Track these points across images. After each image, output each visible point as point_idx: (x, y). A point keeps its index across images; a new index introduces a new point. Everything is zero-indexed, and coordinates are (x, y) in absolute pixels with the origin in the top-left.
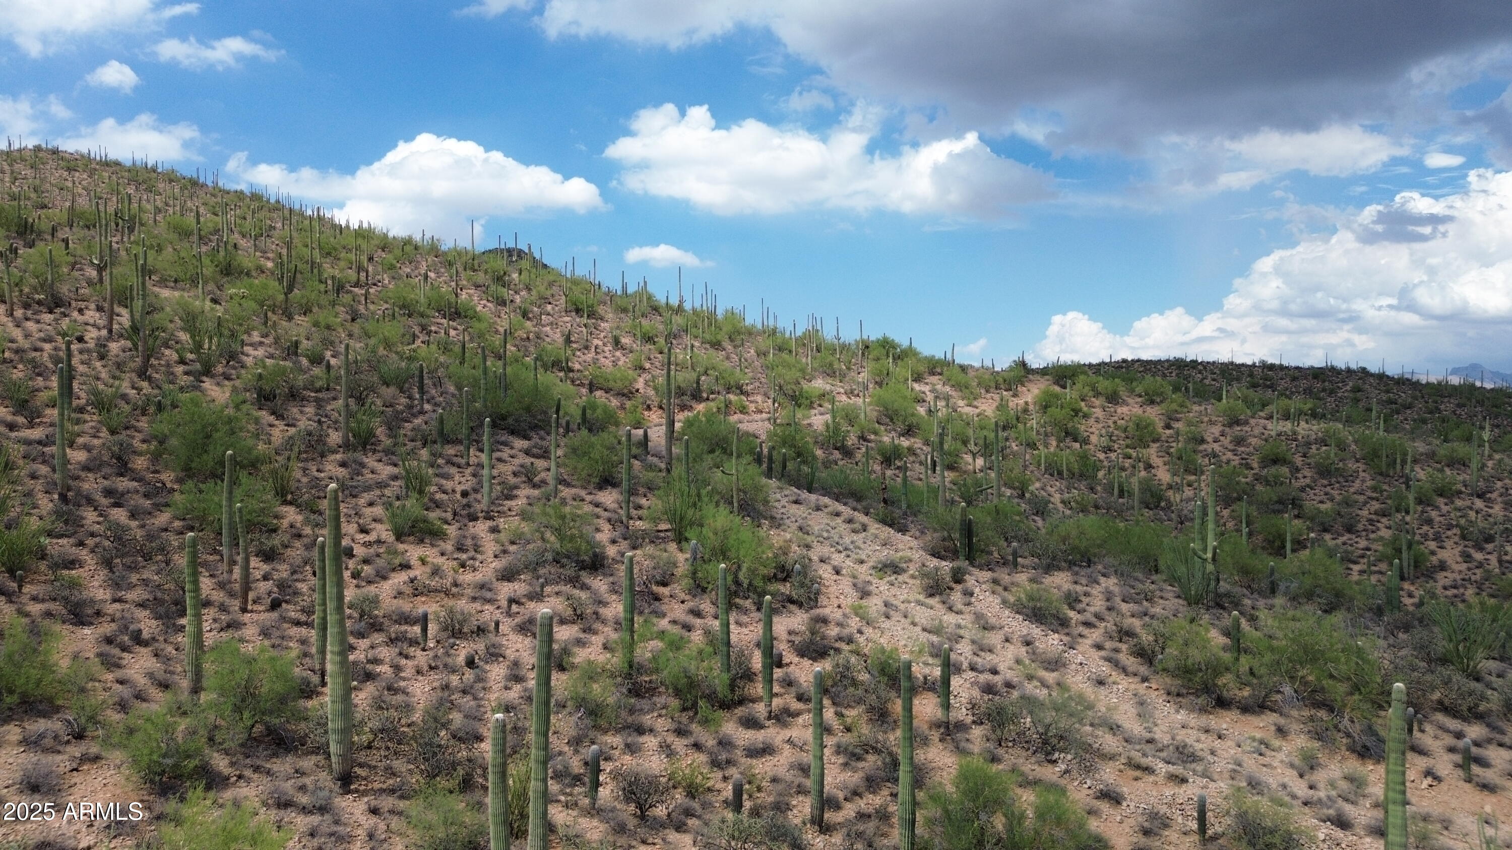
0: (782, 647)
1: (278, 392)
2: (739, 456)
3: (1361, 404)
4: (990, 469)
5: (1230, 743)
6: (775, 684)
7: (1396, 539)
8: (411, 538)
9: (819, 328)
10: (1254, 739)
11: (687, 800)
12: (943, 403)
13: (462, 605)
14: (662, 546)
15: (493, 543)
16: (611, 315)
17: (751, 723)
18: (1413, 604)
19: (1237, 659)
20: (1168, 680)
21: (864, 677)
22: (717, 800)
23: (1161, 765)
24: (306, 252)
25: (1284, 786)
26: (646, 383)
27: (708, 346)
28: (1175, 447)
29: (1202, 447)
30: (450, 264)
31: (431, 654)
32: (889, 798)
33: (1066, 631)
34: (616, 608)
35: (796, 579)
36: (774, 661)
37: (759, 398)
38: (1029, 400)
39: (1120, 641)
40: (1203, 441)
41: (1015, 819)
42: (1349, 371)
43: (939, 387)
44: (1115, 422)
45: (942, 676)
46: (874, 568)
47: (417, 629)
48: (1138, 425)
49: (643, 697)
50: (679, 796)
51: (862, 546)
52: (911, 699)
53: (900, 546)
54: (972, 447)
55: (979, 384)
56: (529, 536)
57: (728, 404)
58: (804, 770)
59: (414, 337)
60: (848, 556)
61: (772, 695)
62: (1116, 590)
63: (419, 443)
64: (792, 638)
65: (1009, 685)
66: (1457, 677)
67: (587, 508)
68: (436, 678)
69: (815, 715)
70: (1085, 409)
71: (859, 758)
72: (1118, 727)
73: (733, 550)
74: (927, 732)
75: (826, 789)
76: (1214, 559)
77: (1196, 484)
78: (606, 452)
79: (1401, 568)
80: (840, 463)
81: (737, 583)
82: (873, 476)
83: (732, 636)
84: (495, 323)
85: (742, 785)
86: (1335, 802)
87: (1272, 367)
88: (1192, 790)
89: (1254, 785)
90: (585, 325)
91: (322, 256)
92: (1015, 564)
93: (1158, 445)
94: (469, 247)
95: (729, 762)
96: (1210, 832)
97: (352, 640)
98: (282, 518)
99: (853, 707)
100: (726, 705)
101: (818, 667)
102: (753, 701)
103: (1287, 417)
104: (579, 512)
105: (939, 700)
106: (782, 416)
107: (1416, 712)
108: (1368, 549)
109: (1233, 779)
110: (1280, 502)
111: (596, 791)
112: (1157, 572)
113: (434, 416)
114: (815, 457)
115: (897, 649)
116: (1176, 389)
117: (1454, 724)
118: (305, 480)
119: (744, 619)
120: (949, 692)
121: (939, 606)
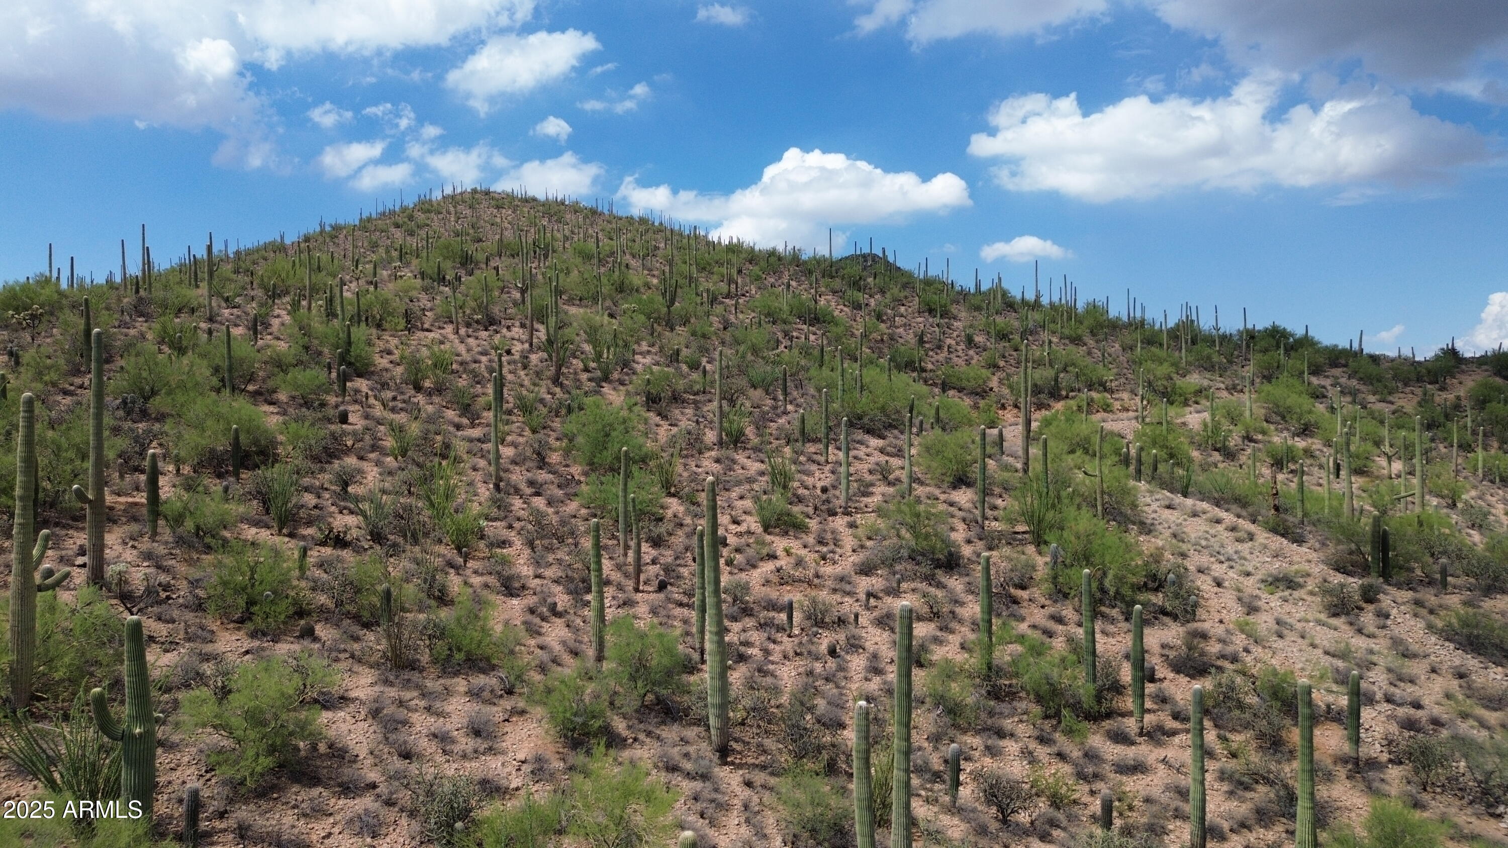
0: (1154, 661)
1: (662, 395)
2: (1103, 457)
4: (1410, 473)
6: (1147, 699)
8: (777, 530)
9: (1194, 318)
11: (1051, 810)
12: (1349, 399)
13: (824, 595)
14: (1020, 548)
15: (851, 538)
16: (964, 314)
17: (1120, 738)
21: (1252, 700)
22: (1084, 815)
24: (685, 268)
26: (1001, 381)
27: (1067, 341)
30: (810, 272)
31: (796, 640)
32: (1284, 835)
34: (973, 609)
35: (1170, 589)
36: (1145, 675)
37: (1125, 396)
38: (1462, 394)
43: (1343, 380)
45: (1350, 706)
46: (1263, 581)
47: (783, 616)
49: (1003, 701)
50: (1043, 805)
51: (1248, 557)
52: (1311, 729)
53: (1296, 558)
54: (1387, 449)
55: (1395, 377)
56: (885, 532)
57: (1090, 402)
58: (1183, 793)
59: (778, 342)
60: (1232, 567)
61: (1144, 711)
63: (783, 442)
64: (1166, 652)
65: (1436, 722)
67: (942, 507)
68: (801, 664)
69: (1194, 735)
71: (1247, 788)
73: (1097, 556)
74: (1331, 767)
75: (1208, 816)
78: (960, 451)
80: (1221, 465)
81: (1103, 590)
82: (1261, 481)
83: (1098, 646)
84: (851, 326)
85: (1111, 801)
90: (938, 325)
91: (698, 271)
92: (1445, 584)
94: (827, 255)
95: (1096, 776)
97: (726, 623)
98: (667, 508)
99: (1240, 732)
100: (1095, 717)
101: (1197, 685)
102: (1123, 715)
104: (933, 511)
105: (1345, 732)
106: (1152, 414)
111: (957, 790)
113: (796, 415)
114: (1191, 460)
115: (1292, 672)
118: (685, 474)
119: (1111, 628)
120: (1359, 726)
121: (1346, 627)
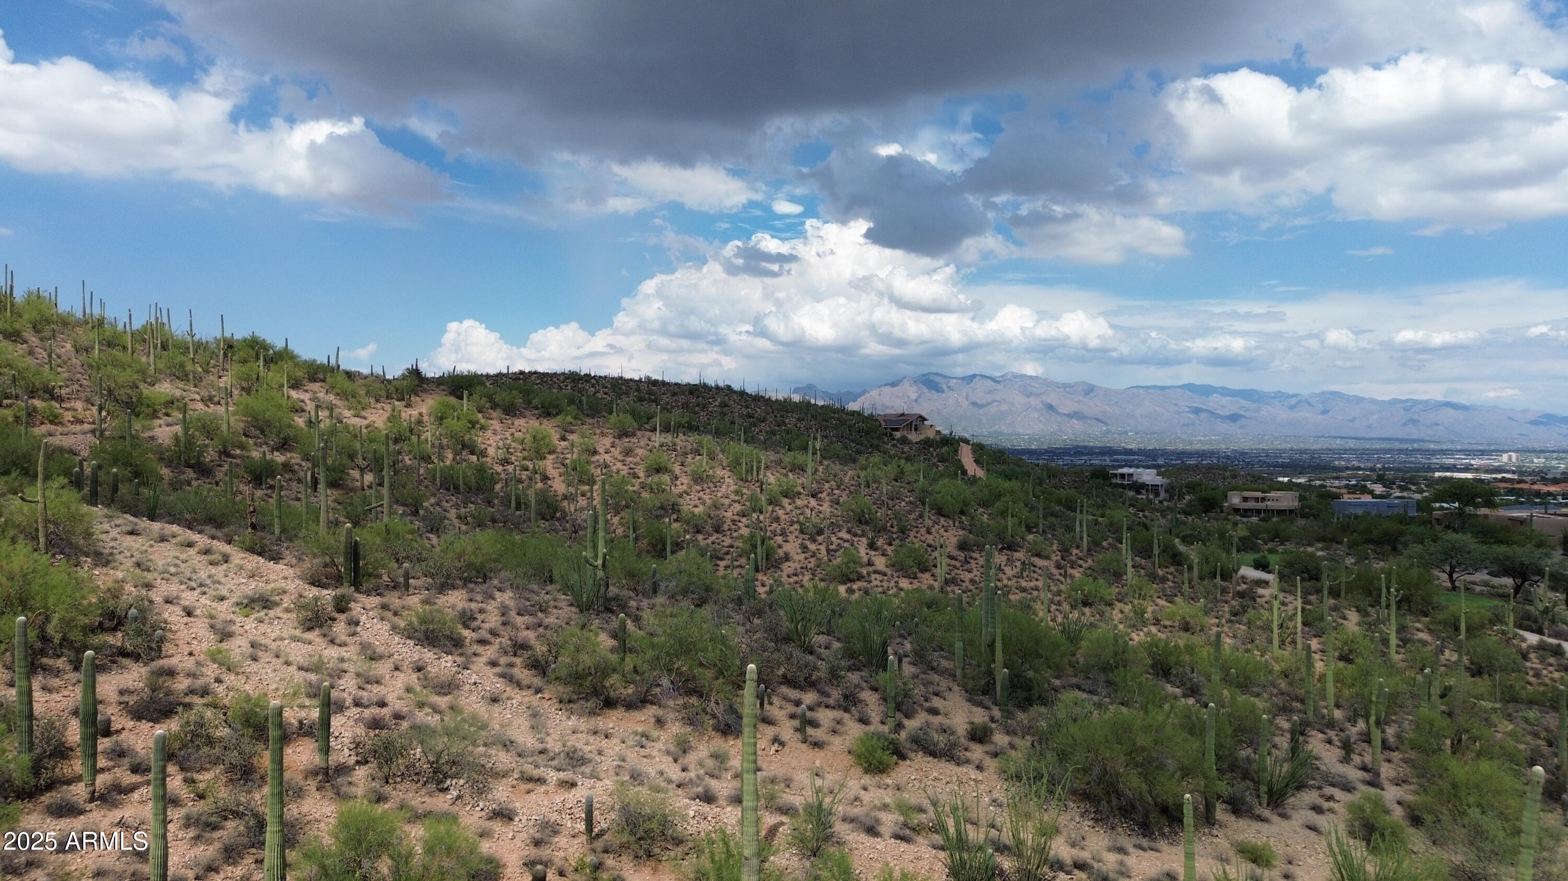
0: (111, 712)
2: (47, 477)
3: (727, 418)
4: (380, 485)
5: (615, 741)
6: (100, 757)
7: (752, 536)
9: (165, 320)
10: (636, 733)
12: (326, 413)
17: (65, 810)
18: (766, 592)
19: (623, 659)
20: (560, 688)
21: (223, 732)
23: (552, 774)
25: (661, 773)
28: (570, 458)
29: (597, 457)
32: (253, 866)
33: (460, 651)
35: (130, 627)
36: (98, 729)
37: (79, 405)
38: (424, 411)
39: (515, 655)
40: (595, 452)
41: (402, 860)
42: (717, 387)
43: (321, 395)
44: (512, 434)
45: (321, 718)
46: (238, 604)
48: (534, 437)
51: (223, 580)
52: (281, 749)
53: (272, 577)
54: (359, 461)
55: (368, 393)
57: (31, 413)
58: (141, 855)
60: (204, 593)
61: (96, 771)
62: (511, 604)
64: (125, 698)
65: (398, 716)
66: (797, 653)
69: (156, 786)
70: (482, 421)
71: (215, 827)
72: (512, 742)
73: (38, 598)
74: (302, 783)
75: (171, 871)
76: (604, 565)
77: (589, 494)
79: (756, 561)
80: (194, 483)
81: (44, 638)
82: (239, 498)
83: (36, 706)
86: (703, 780)
87: (655, 383)
88: (580, 793)
89: (636, 777)
92: (407, 586)
93: (554, 456)
96: (596, 830)
99: (208, 770)
100: (28, 794)
101: (159, 730)
102: (69, 782)
103: (666, 429)
105: (316, 745)
106: (112, 426)
107: (766, 688)
108: (732, 546)
109: (617, 774)
110: (662, 508)
112: (551, 582)
114: (161, 479)
115: (266, 695)
116: (571, 402)
117: (793, 694)
119: (55, 682)
120: (329, 734)
121: (319, 640)
